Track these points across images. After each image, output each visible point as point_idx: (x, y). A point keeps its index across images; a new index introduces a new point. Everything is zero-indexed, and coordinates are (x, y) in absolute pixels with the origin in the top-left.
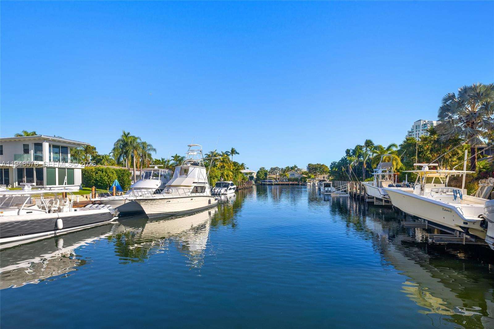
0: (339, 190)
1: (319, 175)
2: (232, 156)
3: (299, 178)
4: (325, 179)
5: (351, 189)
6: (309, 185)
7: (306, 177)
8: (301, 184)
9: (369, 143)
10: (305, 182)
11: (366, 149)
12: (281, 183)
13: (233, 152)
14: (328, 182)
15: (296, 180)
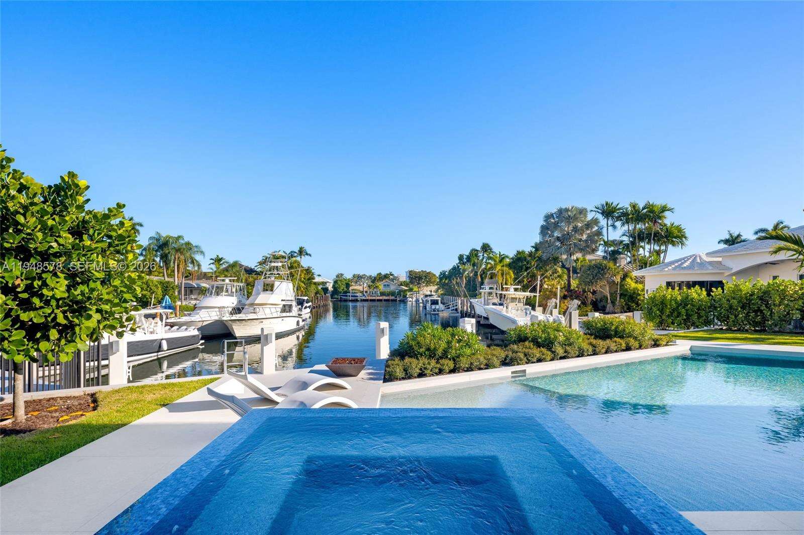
0: (449, 308)
1: (423, 286)
2: (301, 258)
3: (396, 291)
4: (433, 293)
5: (461, 307)
6: (410, 301)
7: (407, 290)
8: (399, 301)
9: (486, 248)
10: (405, 296)
11: (483, 255)
12: (370, 298)
13: (302, 252)
14: (435, 298)
15: (392, 294)
